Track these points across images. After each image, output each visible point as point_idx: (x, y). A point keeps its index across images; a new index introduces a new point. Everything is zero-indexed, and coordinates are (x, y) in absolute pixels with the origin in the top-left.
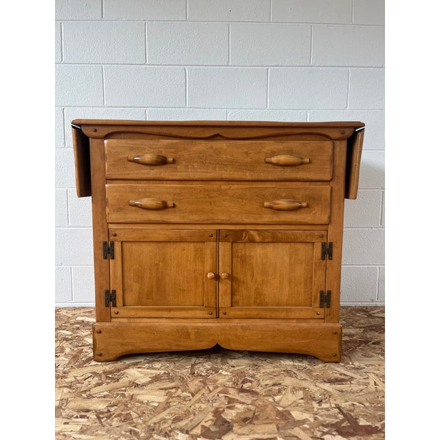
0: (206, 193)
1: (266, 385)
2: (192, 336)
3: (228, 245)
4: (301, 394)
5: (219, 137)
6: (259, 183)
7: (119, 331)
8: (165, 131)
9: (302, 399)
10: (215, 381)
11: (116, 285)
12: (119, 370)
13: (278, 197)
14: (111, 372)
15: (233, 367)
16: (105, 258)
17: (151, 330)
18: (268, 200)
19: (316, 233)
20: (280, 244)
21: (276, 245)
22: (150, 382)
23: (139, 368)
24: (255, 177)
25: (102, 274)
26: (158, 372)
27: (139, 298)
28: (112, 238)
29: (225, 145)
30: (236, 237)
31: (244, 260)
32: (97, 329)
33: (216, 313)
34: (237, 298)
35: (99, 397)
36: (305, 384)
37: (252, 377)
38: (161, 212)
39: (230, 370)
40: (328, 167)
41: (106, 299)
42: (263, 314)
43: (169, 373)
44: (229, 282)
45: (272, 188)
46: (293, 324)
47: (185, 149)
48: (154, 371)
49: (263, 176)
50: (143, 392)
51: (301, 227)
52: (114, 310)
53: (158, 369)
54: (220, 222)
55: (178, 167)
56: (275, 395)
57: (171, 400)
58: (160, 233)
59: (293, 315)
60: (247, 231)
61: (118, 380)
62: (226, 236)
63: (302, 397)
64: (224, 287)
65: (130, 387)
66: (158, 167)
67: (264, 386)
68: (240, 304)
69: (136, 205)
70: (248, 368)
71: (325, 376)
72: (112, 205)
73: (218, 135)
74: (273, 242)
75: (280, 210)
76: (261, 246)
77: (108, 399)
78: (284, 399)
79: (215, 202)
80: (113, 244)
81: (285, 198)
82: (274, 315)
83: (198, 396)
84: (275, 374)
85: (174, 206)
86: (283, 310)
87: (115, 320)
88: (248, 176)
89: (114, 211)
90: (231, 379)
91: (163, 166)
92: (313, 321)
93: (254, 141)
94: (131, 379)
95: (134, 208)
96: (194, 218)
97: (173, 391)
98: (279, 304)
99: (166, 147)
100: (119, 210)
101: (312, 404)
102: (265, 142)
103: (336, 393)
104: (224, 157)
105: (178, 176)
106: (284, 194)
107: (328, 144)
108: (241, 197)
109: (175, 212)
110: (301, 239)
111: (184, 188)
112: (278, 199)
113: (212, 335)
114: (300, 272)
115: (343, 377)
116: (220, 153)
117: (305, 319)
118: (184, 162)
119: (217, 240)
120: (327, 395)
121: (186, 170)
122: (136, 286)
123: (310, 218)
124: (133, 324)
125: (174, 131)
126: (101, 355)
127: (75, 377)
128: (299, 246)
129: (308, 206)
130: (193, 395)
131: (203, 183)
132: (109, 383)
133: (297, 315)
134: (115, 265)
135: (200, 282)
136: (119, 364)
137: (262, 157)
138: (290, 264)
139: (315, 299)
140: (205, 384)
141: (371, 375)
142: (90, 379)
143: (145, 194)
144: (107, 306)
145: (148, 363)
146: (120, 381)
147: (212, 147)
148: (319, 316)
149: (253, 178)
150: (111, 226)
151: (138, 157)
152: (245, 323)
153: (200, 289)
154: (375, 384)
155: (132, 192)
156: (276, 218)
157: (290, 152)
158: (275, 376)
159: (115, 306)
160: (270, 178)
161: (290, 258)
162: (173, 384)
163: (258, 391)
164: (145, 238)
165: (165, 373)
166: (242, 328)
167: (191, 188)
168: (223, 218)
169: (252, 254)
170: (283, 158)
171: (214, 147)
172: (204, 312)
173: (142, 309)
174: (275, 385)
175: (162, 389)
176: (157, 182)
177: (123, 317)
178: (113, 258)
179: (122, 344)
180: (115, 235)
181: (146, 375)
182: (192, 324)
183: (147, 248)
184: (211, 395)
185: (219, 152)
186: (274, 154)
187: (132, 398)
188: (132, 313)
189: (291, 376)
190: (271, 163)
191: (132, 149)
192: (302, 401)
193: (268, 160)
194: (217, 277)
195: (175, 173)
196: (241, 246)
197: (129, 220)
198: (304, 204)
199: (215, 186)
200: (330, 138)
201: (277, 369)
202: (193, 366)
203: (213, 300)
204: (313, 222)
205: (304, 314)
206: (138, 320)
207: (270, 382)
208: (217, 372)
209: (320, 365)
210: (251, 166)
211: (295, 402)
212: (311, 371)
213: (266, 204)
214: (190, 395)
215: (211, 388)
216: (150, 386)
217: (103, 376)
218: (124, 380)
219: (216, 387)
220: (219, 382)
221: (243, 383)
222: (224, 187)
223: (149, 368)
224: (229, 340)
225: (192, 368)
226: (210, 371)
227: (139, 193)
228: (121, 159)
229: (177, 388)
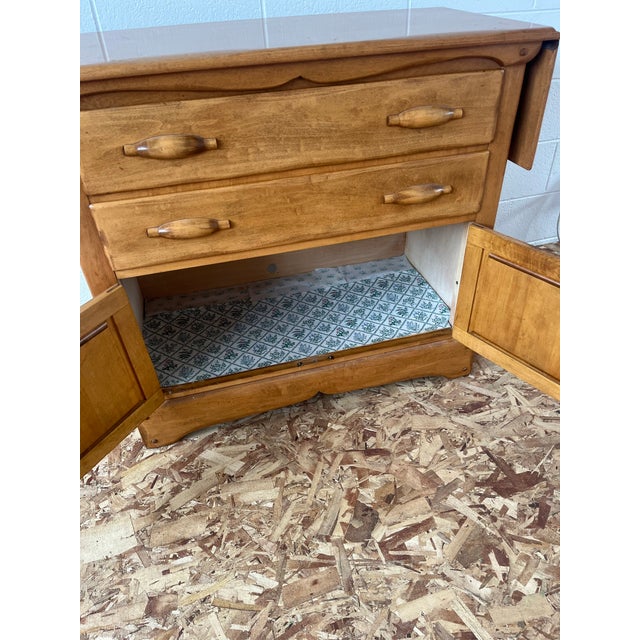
0: (285, 194)
1: (394, 435)
2: (285, 392)
5: (300, 83)
6: (375, 163)
8: (189, 81)
9: (442, 448)
10: (329, 445)
12: (192, 457)
13: (406, 182)
14: (182, 464)
15: (343, 413)
17: (224, 399)
18: (390, 190)
22: (246, 468)
23: (218, 446)
24: (370, 152)
26: (247, 447)
29: (313, 99)
35: (188, 514)
36: (439, 423)
37: (372, 425)
38: (210, 239)
39: (341, 420)
40: (491, 119)
43: (263, 446)
45: (398, 168)
46: (417, 348)
47: (236, 117)
48: (241, 447)
49: (383, 150)
50: (244, 487)
51: (436, 223)
53: (245, 442)
54: (312, 237)
55: (229, 155)
56: (410, 450)
57: (285, 493)
61: (199, 475)
63: (441, 444)
65: (221, 483)
66: (190, 160)
67: (392, 438)
69: (161, 236)
70: (362, 412)
71: (458, 402)
72: (114, 242)
73: (300, 79)
75: (409, 204)
77: (203, 513)
78: (422, 454)
79: (301, 207)
81: (419, 182)
83: (318, 476)
84: (398, 414)
85: (232, 225)
88: (358, 153)
89: (121, 251)
90: (348, 435)
91: (200, 157)
93: (368, 85)
94: (216, 469)
95: (157, 240)
97: (282, 475)
99: (198, 116)
100: (130, 247)
101: (456, 454)
102: (388, 83)
103: (478, 429)
104: (314, 123)
105: (231, 170)
106: (416, 177)
107: (498, 75)
108: (346, 192)
109: (234, 235)
111: (244, 191)
112: (407, 188)
113: (311, 384)
115: (478, 399)
116: (306, 116)
118: (237, 144)
120: (469, 435)
121: (245, 158)
123: (452, 209)
125: (210, 81)
126: (156, 441)
127: (134, 485)
129: (452, 191)
130: (311, 477)
131: (277, 176)
132: (189, 484)
136: (187, 446)
137: (382, 115)
140: (319, 454)
141: (509, 388)
142: (158, 484)
143: (175, 214)
145: (227, 434)
146: (203, 475)
147: (289, 107)
150: (121, 275)
151: (144, 144)
152: (354, 361)
154: (518, 403)
155: (147, 213)
156: (402, 218)
157: (431, 100)
158: (400, 417)
160: (395, 152)
162: (276, 466)
163: (387, 447)
165: (258, 448)
166: (351, 367)
167: (258, 190)
168: (319, 230)
170: (420, 116)
171: (294, 107)
174: (404, 432)
175: (266, 477)
176: (192, 186)
179: (185, 424)
181: (233, 455)
182: (281, 379)
184: (333, 469)
185: (303, 114)
186: (404, 106)
187: (234, 503)
189: (418, 413)
190: (399, 126)
191: (126, 129)
192: (443, 452)
193: (394, 120)
195: (224, 167)
197: (154, 261)
198: (447, 189)
199: (299, 180)
200: (500, 64)
201: (399, 405)
202: (290, 423)
204: (455, 214)
207: (397, 429)
208: (325, 428)
209: (448, 385)
210: (361, 136)
211: (436, 454)
212: (441, 397)
213: (388, 198)
214: (307, 477)
215: (329, 459)
216: (248, 476)
217: (175, 473)
218: (209, 474)
219: (334, 455)
220: (335, 444)
221: (365, 438)
222: (315, 179)
223: (233, 443)
224: (334, 385)
225: (291, 429)
226: (317, 429)
227: (162, 213)
228: (107, 153)
229: (285, 469)
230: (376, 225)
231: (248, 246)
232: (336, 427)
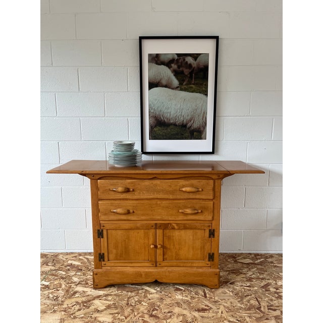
0: (150, 205)
2: (143, 276)
3: (161, 231)
6: (176, 200)
7: (106, 274)
8: (129, 176)
11: (104, 251)
13: (186, 207)
16: (99, 237)
17: (122, 273)
18: (181, 209)
19: (206, 225)
20: (188, 230)
21: (186, 230)
24: (174, 197)
25: (96, 245)
27: (116, 256)
28: (102, 228)
29: (159, 182)
30: (165, 227)
31: (169, 238)
32: (95, 272)
33: (155, 263)
34: (165, 257)
38: (127, 215)
40: (212, 192)
41: (99, 257)
42: (179, 264)
44: (162, 249)
45: (183, 203)
46: (195, 270)
47: (139, 184)
49: (178, 197)
51: (198, 222)
52: (103, 263)
54: (157, 219)
55: (136, 193)
58: (127, 225)
59: (195, 265)
60: (171, 224)
62: (160, 226)
64: (159, 252)
66: (125, 193)
68: (168, 259)
69: (114, 212)
72: (102, 212)
73: (155, 177)
74: (184, 229)
75: (187, 214)
76: (178, 231)
79: (154, 210)
80: (102, 231)
81: (190, 208)
82: (185, 265)
85: (133, 212)
86: (190, 262)
87: (104, 268)
88: (171, 197)
89: (103, 215)
91: (128, 193)
92: (205, 268)
93: (173, 180)
95: (113, 213)
96: (143, 218)
98: (188, 260)
99: (129, 183)
100: (105, 214)
102: (179, 180)
104: (159, 188)
105: (135, 197)
106: (189, 206)
107: (212, 182)
108: (167, 207)
109: (134, 215)
110: (199, 228)
111: (138, 203)
112: (186, 209)
113: (153, 275)
114: (198, 244)
117: (201, 267)
118: (138, 191)
119: (156, 228)
121: (139, 194)
122: (114, 251)
123: (203, 218)
124: (113, 270)
126: (97, 285)
128: (197, 231)
129: (202, 212)
131: (148, 200)
133: (197, 265)
134: (104, 241)
135: (147, 249)
137: (178, 188)
138: (193, 240)
139: (206, 257)
143: (119, 207)
144: (100, 261)
147: (152, 183)
148: (207, 266)
149: (174, 198)
150: (101, 222)
151: (115, 189)
152: (170, 269)
153: (147, 252)
155: (112, 206)
156: (185, 218)
157: (192, 186)
159: (104, 261)
160: (182, 198)
161: (193, 237)
164: (119, 227)
166: (169, 271)
167: (142, 203)
168: (159, 218)
169: (174, 235)
170: (188, 189)
171: (154, 183)
172: (149, 264)
173: (118, 262)
176: (125, 200)
177: (108, 266)
178: (103, 237)
179: (108, 280)
180: (104, 226)
182: (143, 270)
183: (120, 232)
185: (156, 185)
186: (184, 186)
188: (113, 264)
190: (182, 191)
191: (112, 185)
193: (181, 189)
194: (156, 247)
196: (168, 231)
197: (110, 219)
198: (200, 211)
199: (154, 202)
200: (212, 179)
203: (154, 257)
205: (201, 265)
206: (116, 268)
210: (172, 192)
213: (180, 211)
222: (159, 202)
224: (162, 278)
227: (116, 206)
228: (106, 190)
230: (177, 219)
231: (137, 219)
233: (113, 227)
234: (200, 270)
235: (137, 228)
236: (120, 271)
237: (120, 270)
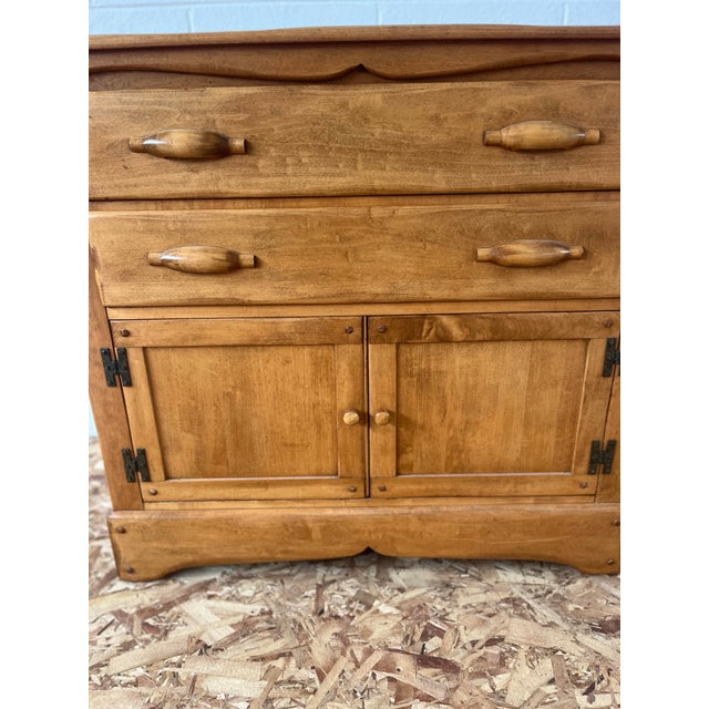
0: (333, 228)
1: (474, 643)
2: (316, 534)
3: (390, 351)
4: (547, 666)
5: (363, 76)
6: (467, 199)
7: (163, 529)
8: (217, 60)
9: (552, 682)
10: (366, 633)
11: (144, 438)
12: (168, 606)
13: (512, 234)
14: (153, 612)
15: (402, 590)
16: (112, 384)
17: (230, 526)
18: (486, 242)
19: (597, 318)
20: (509, 345)
21: (500, 346)
22: (233, 639)
23: (210, 597)
24: (457, 183)
25: (110, 418)
26: (247, 609)
27: (198, 462)
28: (120, 340)
29: (378, 97)
30: (408, 331)
31: (424, 380)
32: (116, 525)
33: (365, 488)
34: (409, 457)
35: (125, 685)
36: (554, 639)
37: (442, 619)
38: (228, 279)
39: (397, 600)
41: (128, 468)
42: (463, 488)
43: (270, 613)
44: (392, 427)
45: (499, 210)
46: (528, 508)
47: (274, 113)
48: (240, 607)
49: (476, 180)
50: (218, 667)
51: (561, 305)
52: (145, 487)
53: (250, 600)
54: (369, 298)
55: (261, 163)
56: (494, 673)
57: (273, 693)
58: (231, 325)
59: (528, 489)
60: (432, 317)
61: (166, 633)
62: (385, 330)
63: (550, 675)
64: (381, 439)
65: (189, 653)
66: (210, 165)
67: (469, 647)
68: (415, 469)
69: (163, 264)
70: (432, 594)
71: (592, 612)
72: (107, 266)
73: (361, 69)
74: (492, 340)
75: (516, 266)
76: (465, 350)
77: (144, 690)
78: (514, 684)
79: (355, 250)
80: (124, 353)
81: (531, 235)
82: (487, 490)
83: (332, 679)
84: (489, 610)
85: (257, 263)
86: (508, 480)
87: (153, 506)
88: (439, 181)
89: (114, 278)
90: (399, 625)
91: (223, 162)
92: (572, 500)
93: (457, 85)
94: (193, 629)
95: (160, 271)
96: (307, 290)
97: (279, 663)
98: (498, 469)
99: (225, 107)
100: (126, 276)
101: (573, 698)
102: (487, 85)
104: (378, 131)
105: (261, 186)
106: (527, 227)
108: (420, 237)
109: (260, 278)
110: (561, 333)
111: (278, 218)
112: (513, 241)
113: (356, 532)
114: (550, 403)
116: (366, 120)
117: (554, 498)
118: (272, 150)
119: (365, 340)
120: (603, 671)
121: (281, 170)
122: (188, 440)
123: (586, 285)
124: (190, 515)
125: (242, 62)
126: (132, 570)
128: (552, 347)
129: (585, 255)
130: (321, 677)
131: (325, 202)
132: (147, 642)
133: (537, 489)
134: (136, 395)
135: (327, 428)
136: (171, 589)
137: (477, 128)
138: (530, 387)
139: (580, 457)
140: (347, 644)
142: (110, 632)
143: (185, 236)
144: (132, 479)
145: (229, 583)
146: (172, 635)
147: (344, 105)
148: (585, 491)
149: (453, 187)
150: (112, 314)
151: (154, 137)
152: (425, 507)
153: (329, 442)
155: (151, 231)
156: (504, 288)
157: (551, 113)
158: (490, 616)
159: (148, 479)
160: (494, 185)
161: (531, 375)
162: (276, 646)
163: (457, 659)
164: (195, 338)
165: (263, 613)
166: (421, 518)
167: (296, 217)
168: (379, 288)
169: (444, 367)
171: (351, 106)
172: (339, 487)
173: (206, 485)
174: (491, 642)
175: (255, 659)
176: (211, 203)
177: (166, 500)
178: (129, 384)
179: (173, 552)
180: (127, 334)
181: (224, 616)
182: (314, 513)
183: (203, 362)
184: (360, 674)
185: (363, 116)
186: (508, 118)
187: (193, 687)
188: (187, 493)
189: (522, 616)
190: (499, 145)
191: (137, 117)
192: (551, 689)
193: (493, 136)
194: (365, 419)
195: (254, 180)
196: (417, 351)
197: (153, 299)
198: (576, 251)
199: (355, 209)
201: (493, 597)
202: (320, 588)
203: (358, 463)
204: (591, 293)
205: (553, 488)
206: (200, 505)
207: (480, 635)
208: (369, 607)
209: (580, 583)
210: (447, 155)
211: (538, 691)
212: (564, 599)
213: (483, 252)
214: (314, 676)
215: (359, 655)
216: (231, 652)
217: (137, 623)
218: (179, 634)
219: (369, 652)
220: (375, 635)
221: (425, 637)
222: (377, 212)
223: (231, 598)
224: (393, 540)
225: (318, 597)
226: (356, 605)
227: (169, 233)
228: (111, 146)
229: (286, 655)
230: (465, 293)
231: (276, 298)
232: (385, 609)
233: (166, 335)
234: (551, 509)
235: (281, 342)
236: (219, 519)
237: (220, 514)
